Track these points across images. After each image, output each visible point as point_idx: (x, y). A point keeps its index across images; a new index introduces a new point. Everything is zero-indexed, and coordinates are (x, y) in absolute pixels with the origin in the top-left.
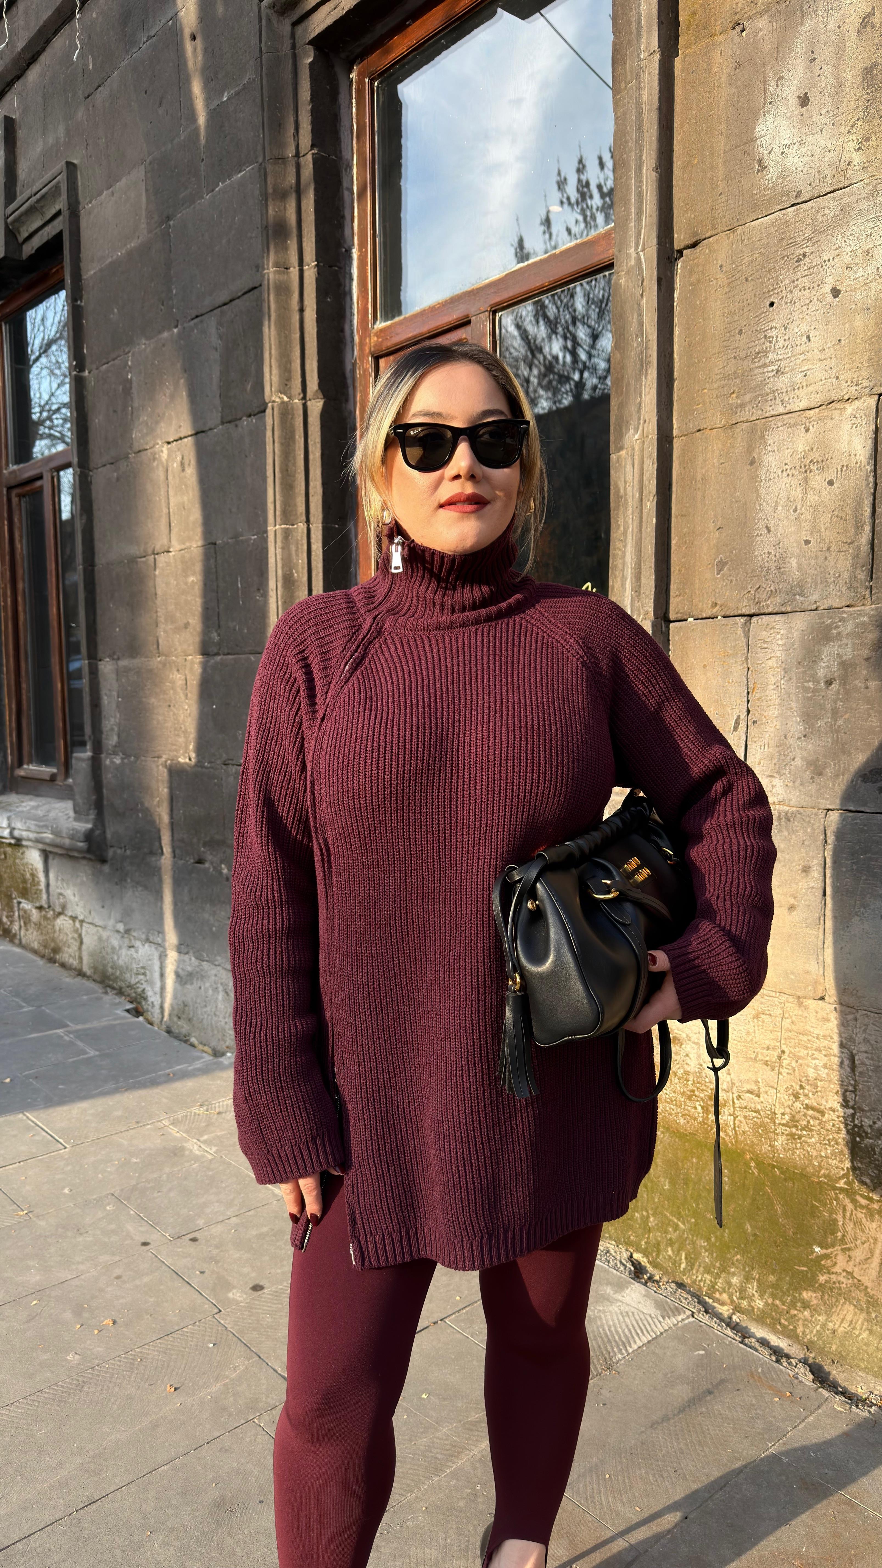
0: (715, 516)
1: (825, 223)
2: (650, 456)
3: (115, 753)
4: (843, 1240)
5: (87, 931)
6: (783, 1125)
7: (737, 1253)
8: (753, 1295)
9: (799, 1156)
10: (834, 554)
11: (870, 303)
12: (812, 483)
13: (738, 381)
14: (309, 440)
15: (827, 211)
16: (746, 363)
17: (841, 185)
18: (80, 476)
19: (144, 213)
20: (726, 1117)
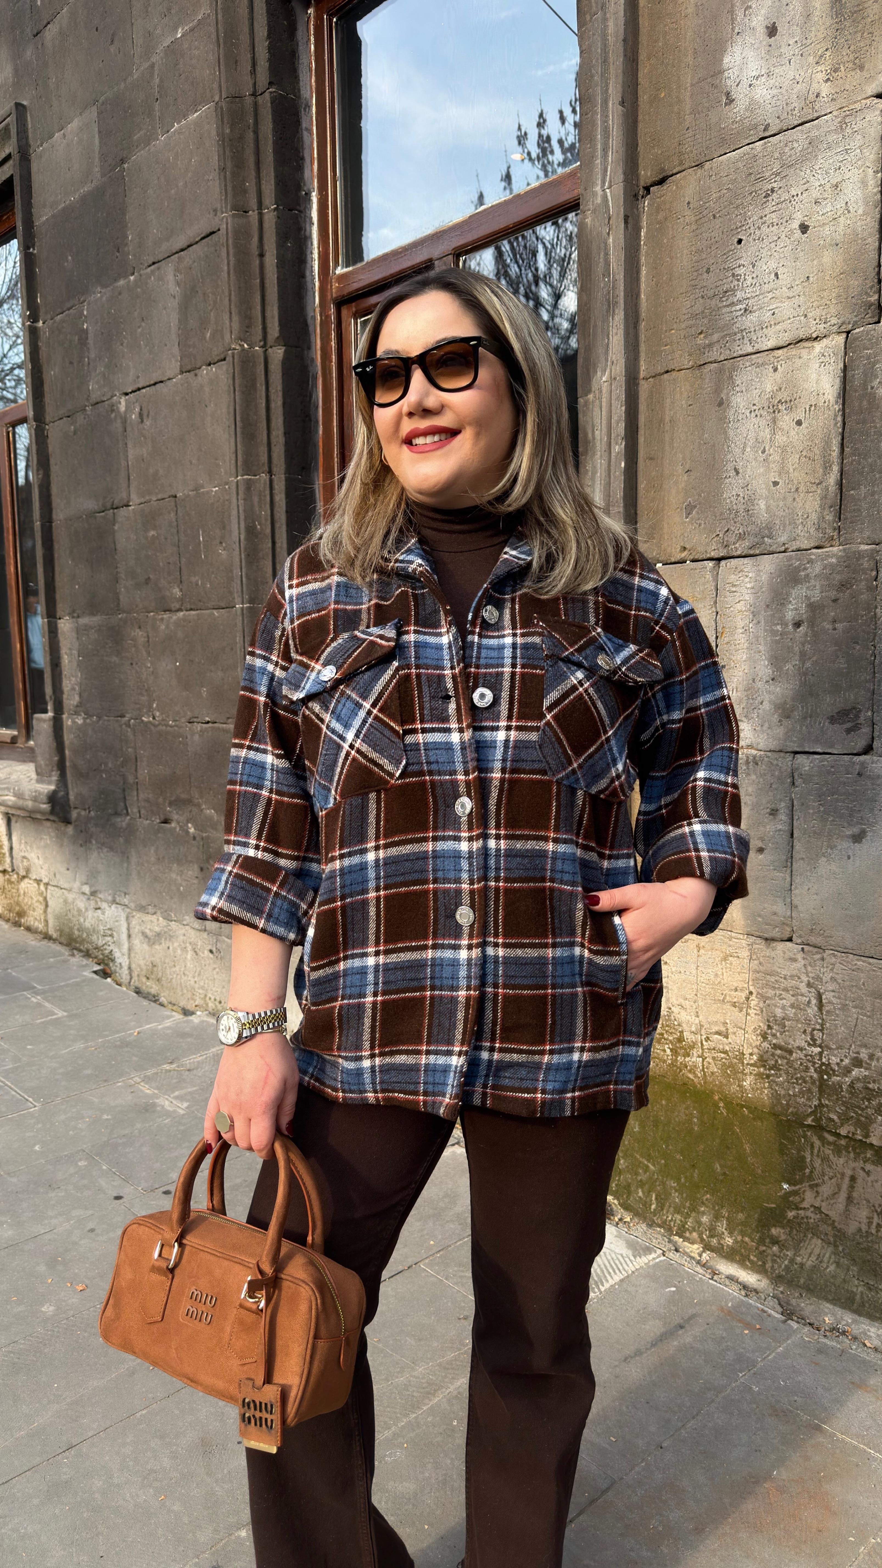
0: (684, 459)
1: (794, 157)
2: (618, 399)
3: (76, 713)
4: (810, 1177)
5: (52, 895)
6: (752, 1065)
7: (707, 1192)
8: (723, 1233)
9: (767, 1095)
10: (802, 495)
11: (838, 238)
12: (780, 424)
13: (706, 321)
14: (270, 389)
15: (795, 145)
16: (713, 302)
17: (810, 118)
18: (35, 430)
19: (97, 156)
20: (694, 1059)
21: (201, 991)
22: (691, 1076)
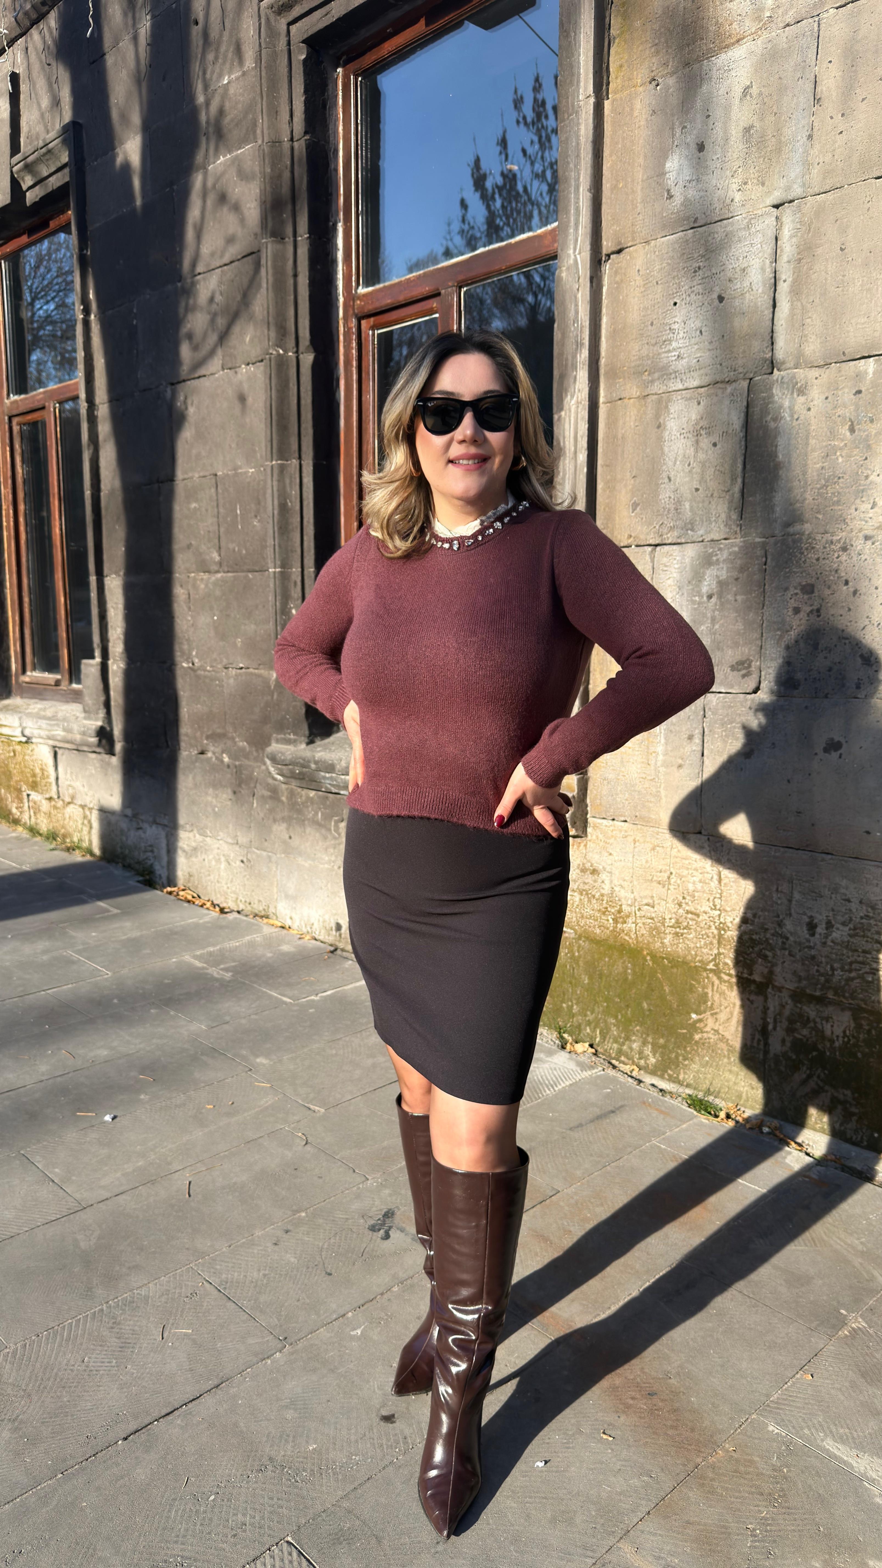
0: (631, 467)
1: (714, 246)
2: (583, 418)
3: (122, 659)
4: (711, 1008)
6: (670, 926)
7: (636, 1026)
8: (649, 1055)
9: (681, 949)
10: (715, 499)
11: (745, 309)
12: (701, 444)
13: (649, 363)
14: (301, 388)
15: (716, 236)
16: (655, 348)
17: (726, 216)
18: (87, 410)
19: (148, 176)
20: (630, 925)
21: (233, 895)
22: (627, 938)
